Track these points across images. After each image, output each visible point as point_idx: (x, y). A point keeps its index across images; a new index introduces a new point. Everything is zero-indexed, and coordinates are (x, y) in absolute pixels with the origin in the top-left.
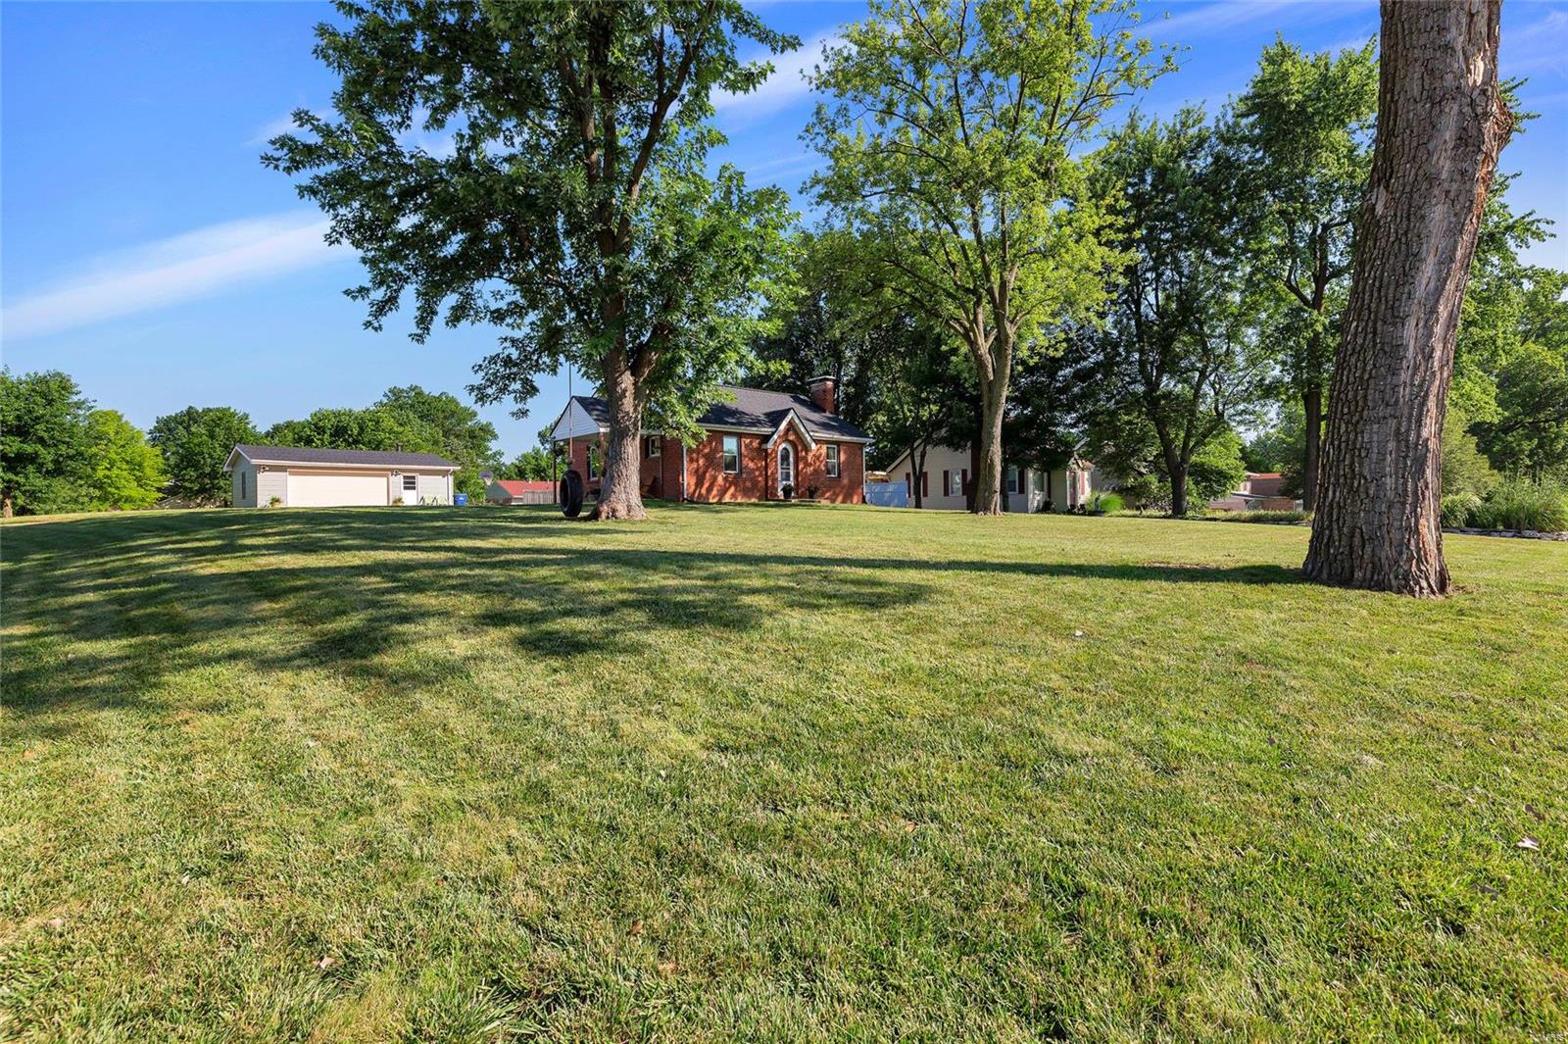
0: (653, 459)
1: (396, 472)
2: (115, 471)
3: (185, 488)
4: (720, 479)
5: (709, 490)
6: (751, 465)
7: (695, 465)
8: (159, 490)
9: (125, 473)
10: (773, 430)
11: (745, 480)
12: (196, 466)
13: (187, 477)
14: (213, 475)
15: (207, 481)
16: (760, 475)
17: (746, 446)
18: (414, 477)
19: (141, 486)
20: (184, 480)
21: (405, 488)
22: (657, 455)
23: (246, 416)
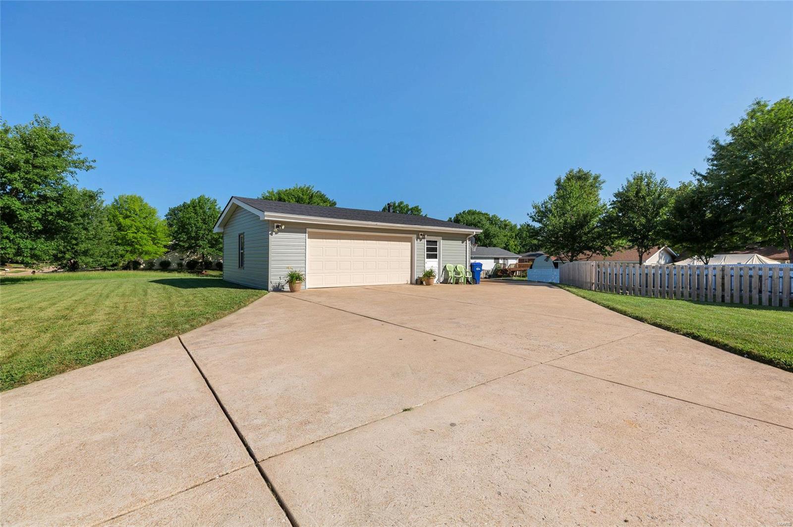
1: (418, 235)
2: (140, 234)
3: (181, 246)
8: (165, 246)
9: (145, 236)
12: (187, 233)
13: (182, 239)
14: (197, 238)
15: (193, 241)
18: (437, 243)
19: (155, 244)
20: (180, 241)
21: (428, 256)
23: (215, 201)
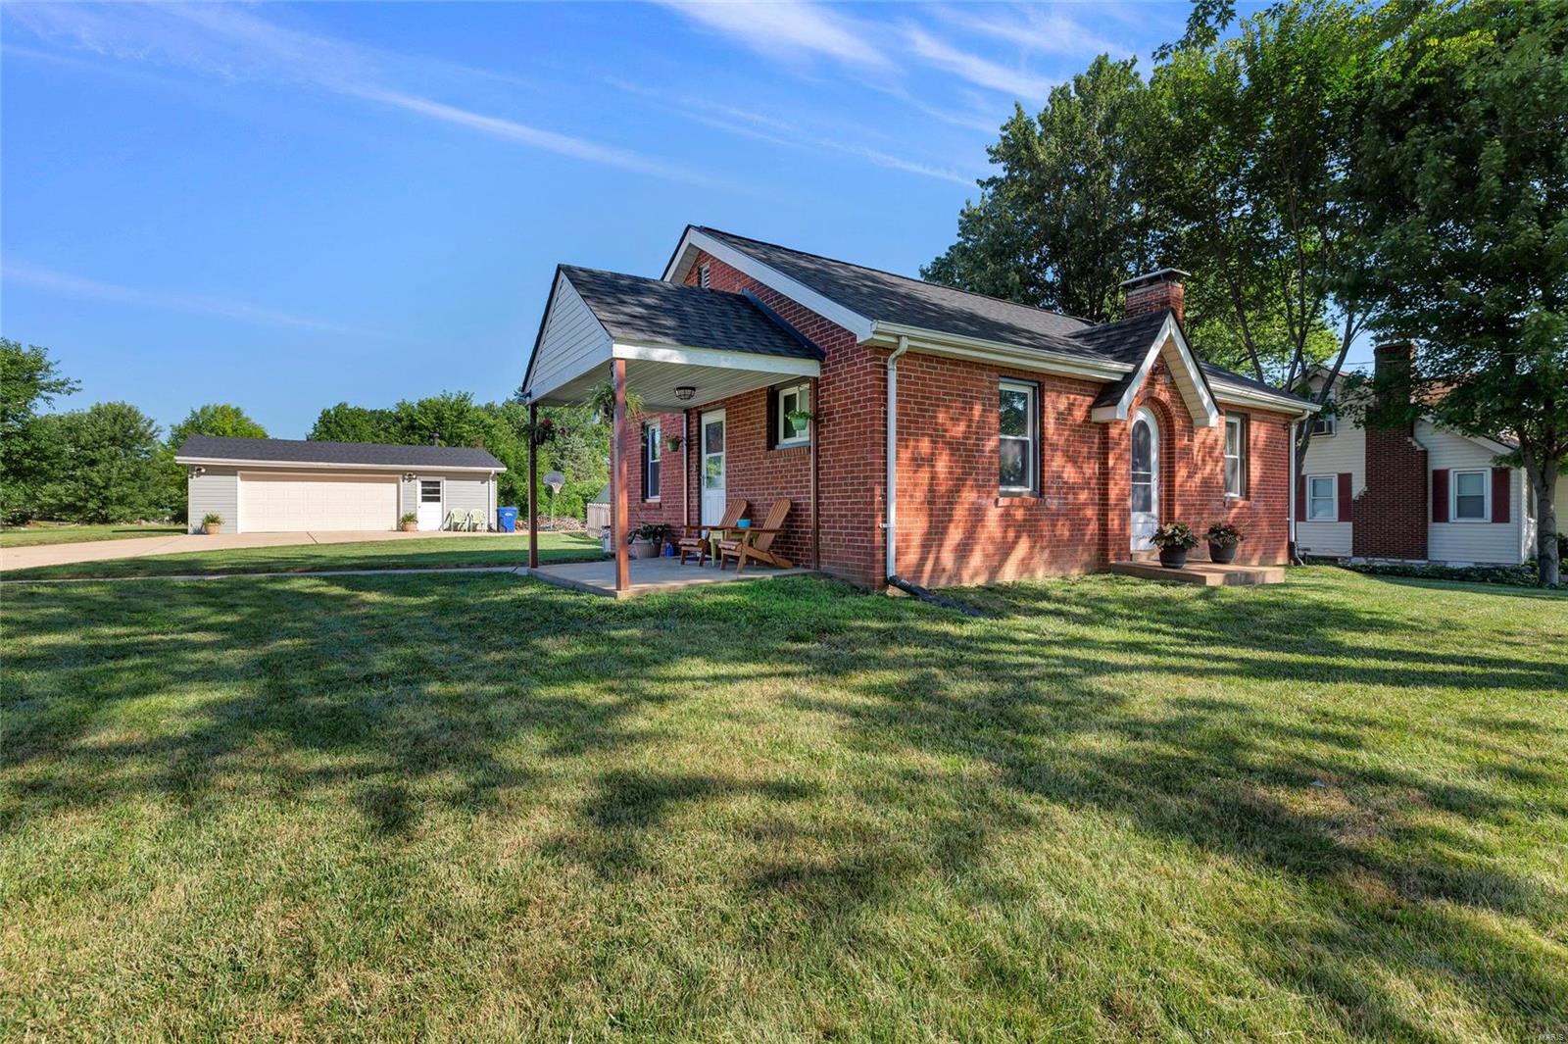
0: (788, 451)
1: (409, 476)
4: (993, 515)
5: (963, 551)
6: (1070, 474)
7: (924, 475)
10: (1129, 368)
11: (1054, 517)
16: (1091, 502)
17: (1061, 418)
18: (437, 483)
21: (424, 499)
22: (803, 436)
